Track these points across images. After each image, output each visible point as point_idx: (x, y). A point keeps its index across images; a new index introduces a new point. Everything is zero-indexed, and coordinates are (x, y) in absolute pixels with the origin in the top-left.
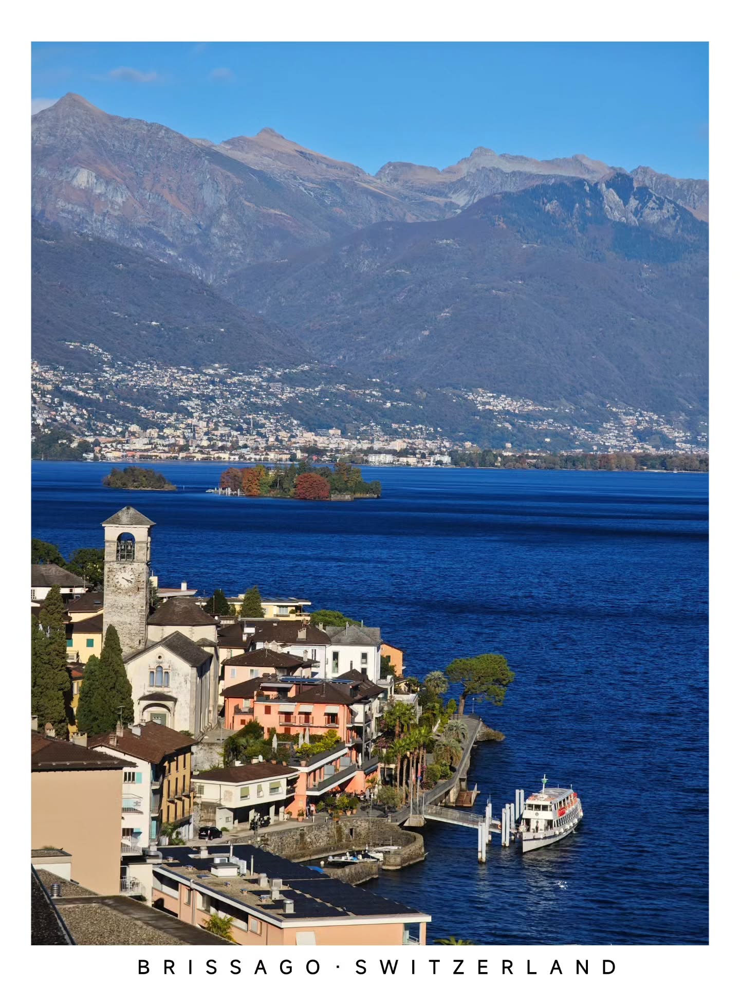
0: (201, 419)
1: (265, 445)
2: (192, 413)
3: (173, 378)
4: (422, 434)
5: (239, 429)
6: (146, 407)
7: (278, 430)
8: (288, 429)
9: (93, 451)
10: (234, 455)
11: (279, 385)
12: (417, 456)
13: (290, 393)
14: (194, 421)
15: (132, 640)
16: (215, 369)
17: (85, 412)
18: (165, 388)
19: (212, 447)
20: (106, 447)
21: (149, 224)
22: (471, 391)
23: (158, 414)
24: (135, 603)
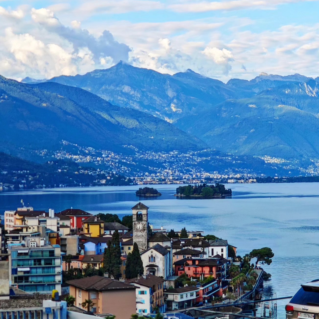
0: (169, 169)
1: (192, 178)
2: (167, 168)
3: (160, 156)
4: (246, 172)
5: (183, 173)
6: (150, 166)
7: (196, 173)
8: (200, 172)
9: (133, 182)
10: (182, 182)
11: (196, 157)
12: (245, 180)
13: (200, 159)
14: (167, 171)
15: (143, 247)
16: (174, 152)
17: (130, 169)
18: (156, 159)
19: (174, 179)
20: (137, 180)
21: (150, 103)
22: (263, 156)
23: (155, 168)
24: (143, 234)
